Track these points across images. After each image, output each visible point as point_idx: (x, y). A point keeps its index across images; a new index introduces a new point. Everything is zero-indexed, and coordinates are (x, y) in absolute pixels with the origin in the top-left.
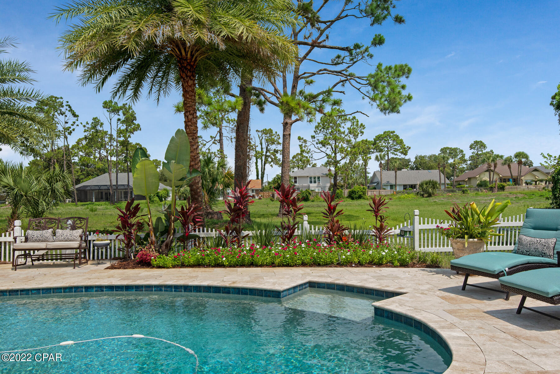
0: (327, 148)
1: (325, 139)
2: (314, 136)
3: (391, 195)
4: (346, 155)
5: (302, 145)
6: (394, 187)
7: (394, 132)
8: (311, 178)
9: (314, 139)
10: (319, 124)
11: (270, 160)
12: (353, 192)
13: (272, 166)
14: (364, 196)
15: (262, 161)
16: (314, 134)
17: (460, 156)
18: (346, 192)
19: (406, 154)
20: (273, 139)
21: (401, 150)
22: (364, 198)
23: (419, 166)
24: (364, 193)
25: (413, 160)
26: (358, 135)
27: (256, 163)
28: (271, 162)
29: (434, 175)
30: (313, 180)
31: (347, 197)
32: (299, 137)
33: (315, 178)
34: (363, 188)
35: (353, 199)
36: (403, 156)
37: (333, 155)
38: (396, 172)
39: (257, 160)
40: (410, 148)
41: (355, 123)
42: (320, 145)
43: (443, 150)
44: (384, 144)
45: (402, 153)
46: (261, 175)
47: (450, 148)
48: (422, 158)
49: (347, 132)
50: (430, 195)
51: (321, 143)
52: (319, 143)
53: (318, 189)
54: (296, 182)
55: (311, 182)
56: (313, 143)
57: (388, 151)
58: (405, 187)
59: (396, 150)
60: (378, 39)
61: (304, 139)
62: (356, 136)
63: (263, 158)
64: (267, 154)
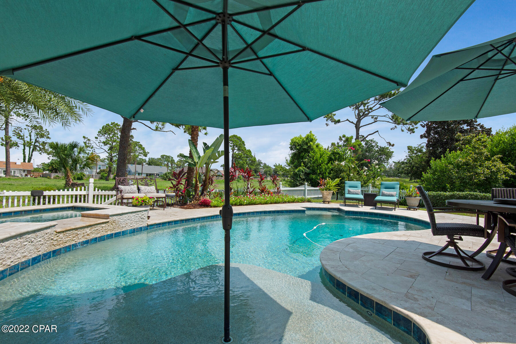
2: (97, 137)
5: (86, 142)
6: (140, 174)
7: (139, 142)
9: (97, 140)
10: (101, 130)
13: (40, 153)
15: (30, 149)
16: (97, 136)
20: (43, 134)
21: (144, 154)
27: (24, 150)
28: (39, 150)
31: (113, 179)
32: (84, 136)
37: (109, 151)
38: (142, 166)
39: (24, 148)
40: (149, 153)
43: (162, 156)
46: (29, 159)
47: (166, 156)
51: (104, 143)
52: (101, 143)
56: (95, 142)
58: (147, 175)
59: (141, 153)
61: (88, 138)
63: (32, 147)
64: (36, 144)
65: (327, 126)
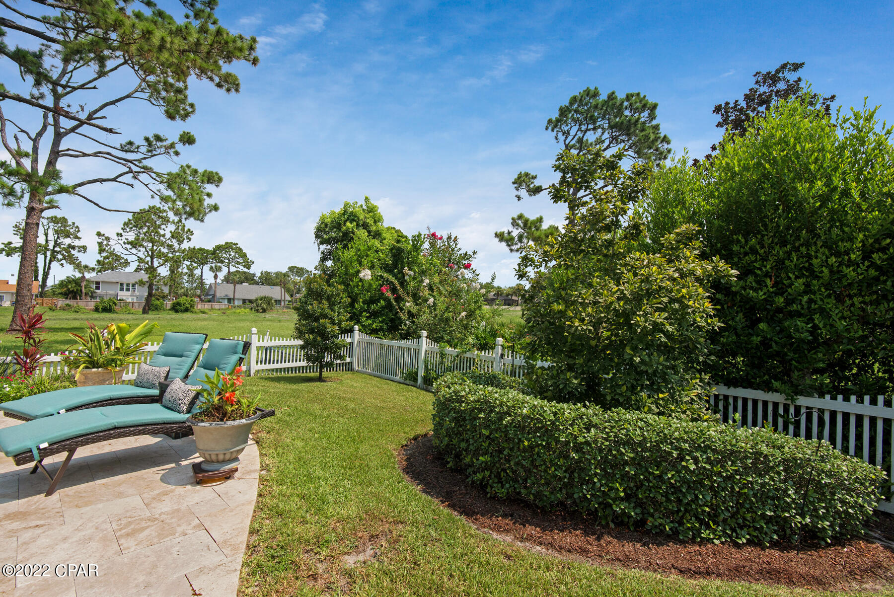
0: (140, 251)
1: (137, 239)
2: (121, 234)
3: (226, 309)
4: (166, 262)
5: (102, 242)
6: (232, 300)
7: (237, 244)
8: (122, 284)
9: (120, 238)
10: (130, 220)
11: (60, 257)
12: (178, 304)
13: (62, 265)
14: (192, 309)
15: (46, 257)
16: (121, 231)
17: (306, 275)
18: (169, 304)
19: (248, 268)
20: (68, 232)
21: (243, 264)
22: (192, 312)
23: (264, 281)
24: (192, 306)
25: (258, 275)
26: (183, 241)
28: (62, 260)
29: (275, 292)
30: (125, 287)
31: (170, 310)
32: (98, 232)
33: (128, 285)
34: (191, 301)
35: (177, 311)
36: (245, 270)
37: (149, 259)
38: (235, 286)
40: (254, 262)
41: (180, 228)
42: (129, 246)
43: (291, 269)
44: (224, 255)
45: (244, 266)
46: (43, 275)
47: (298, 268)
48: (267, 273)
49: (168, 235)
50: (264, 311)
51: (131, 243)
52: (128, 244)
53: (133, 299)
54: (98, 288)
55: (122, 289)
56: (119, 242)
57: (229, 263)
58: (244, 301)
59: (238, 263)
60: (186, 137)
61: (106, 236)
62: (181, 242)
63: (49, 254)
64: (56, 249)
65: (519, 200)
